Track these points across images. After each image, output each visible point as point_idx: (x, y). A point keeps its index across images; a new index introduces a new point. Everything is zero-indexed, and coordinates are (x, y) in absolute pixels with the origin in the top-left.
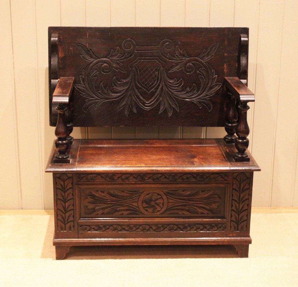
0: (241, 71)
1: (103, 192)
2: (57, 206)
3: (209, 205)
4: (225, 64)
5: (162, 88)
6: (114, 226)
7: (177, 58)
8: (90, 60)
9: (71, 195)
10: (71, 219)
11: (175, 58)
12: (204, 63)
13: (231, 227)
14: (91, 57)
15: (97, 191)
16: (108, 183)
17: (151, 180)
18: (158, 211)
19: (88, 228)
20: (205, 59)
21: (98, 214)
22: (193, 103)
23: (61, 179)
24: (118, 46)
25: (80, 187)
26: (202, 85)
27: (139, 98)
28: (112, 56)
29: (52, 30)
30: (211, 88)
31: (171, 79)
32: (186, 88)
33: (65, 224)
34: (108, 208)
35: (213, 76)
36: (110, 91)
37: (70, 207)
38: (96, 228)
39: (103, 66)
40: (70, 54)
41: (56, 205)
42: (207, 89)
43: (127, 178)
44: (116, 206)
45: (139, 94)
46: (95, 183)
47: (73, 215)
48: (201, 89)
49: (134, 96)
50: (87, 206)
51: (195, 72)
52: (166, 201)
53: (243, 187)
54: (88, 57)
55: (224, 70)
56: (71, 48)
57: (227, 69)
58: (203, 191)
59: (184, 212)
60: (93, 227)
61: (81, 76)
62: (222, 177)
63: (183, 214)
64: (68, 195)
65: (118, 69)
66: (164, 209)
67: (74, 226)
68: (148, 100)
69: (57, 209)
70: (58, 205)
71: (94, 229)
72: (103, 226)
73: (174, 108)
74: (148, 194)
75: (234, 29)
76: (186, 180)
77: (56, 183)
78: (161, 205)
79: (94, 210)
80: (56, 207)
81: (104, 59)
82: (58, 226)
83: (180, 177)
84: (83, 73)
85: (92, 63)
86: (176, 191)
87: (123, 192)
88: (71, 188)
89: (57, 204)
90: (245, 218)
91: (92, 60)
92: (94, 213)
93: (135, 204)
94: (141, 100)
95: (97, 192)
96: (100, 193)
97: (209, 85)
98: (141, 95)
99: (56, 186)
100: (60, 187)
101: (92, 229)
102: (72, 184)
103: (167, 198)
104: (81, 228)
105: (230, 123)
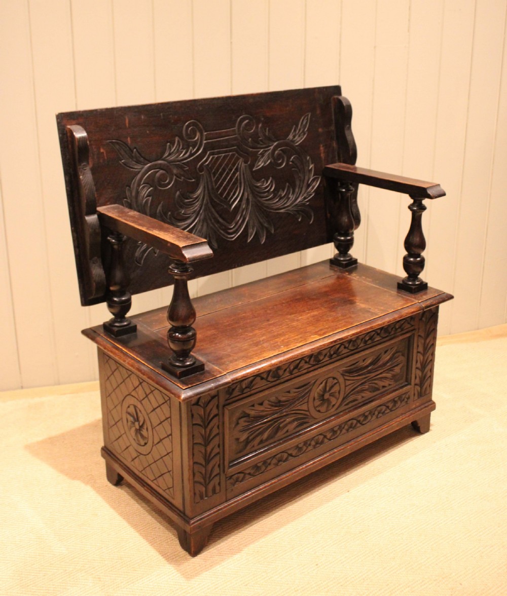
0: (351, 153)
1: (261, 404)
2: (193, 458)
3: (391, 371)
4: (322, 146)
5: (248, 199)
6: (278, 456)
7: (261, 144)
8: (136, 167)
9: (216, 427)
10: (216, 470)
11: (259, 146)
12: (297, 148)
13: (414, 395)
14: (138, 162)
15: (253, 406)
16: (270, 385)
17: (327, 358)
18: (334, 405)
19: (241, 475)
20: (296, 141)
21: (253, 446)
22: (289, 214)
23: (200, 405)
24: (177, 136)
25: (230, 409)
26: (298, 183)
27: (218, 222)
28: (170, 154)
29: (65, 120)
30: (309, 186)
31: (258, 181)
32: (278, 192)
33: (206, 486)
34: (268, 429)
35: (309, 167)
36: (174, 218)
37: (213, 451)
38: (252, 472)
39: (158, 175)
40: (101, 161)
41: (191, 457)
42: (304, 190)
43: (296, 367)
44: (279, 420)
45: (217, 215)
46: (253, 392)
47: (218, 463)
48: (297, 190)
49: (211, 220)
50: (237, 439)
51: (287, 164)
52: (343, 386)
53: (429, 328)
54: (132, 163)
55: (320, 154)
56: (102, 150)
57: (324, 152)
58: (386, 352)
59: (363, 395)
60: (247, 472)
61: (125, 200)
62: (409, 323)
63: (363, 397)
64: (211, 430)
65: (182, 178)
66: (340, 400)
67: (219, 484)
68: (230, 223)
69: (195, 463)
70: (195, 456)
71: (249, 474)
72: (262, 463)
73: (267, 229)
74: (321, 383)
75: (325, 90)
76: (369, 342)
77: (192, 416)
78: (337, 394)
79: (247, 442)
80: (192, 460)
81: (160, 162)
82: (195, 494)
83: (362, 339)
84: (128, 193)
85: (139, 172)
86: (355, 363)
87: (289, 392)
88: (215, 416)
89: (193, 454)
90: (429, 374)
91: (139, 167)
92: (249, 447)
93: (304, 407)
94: (222, 225)
95: (253, 408)
96: (257, 407)
97: (306, 181)
98: (220, 216)
99: (192, 422)
100: (199, 422)
101: (247, 475)
102: (218, 407)
103: (345, 380)
104: (231, 481)
105: (341, 235)
